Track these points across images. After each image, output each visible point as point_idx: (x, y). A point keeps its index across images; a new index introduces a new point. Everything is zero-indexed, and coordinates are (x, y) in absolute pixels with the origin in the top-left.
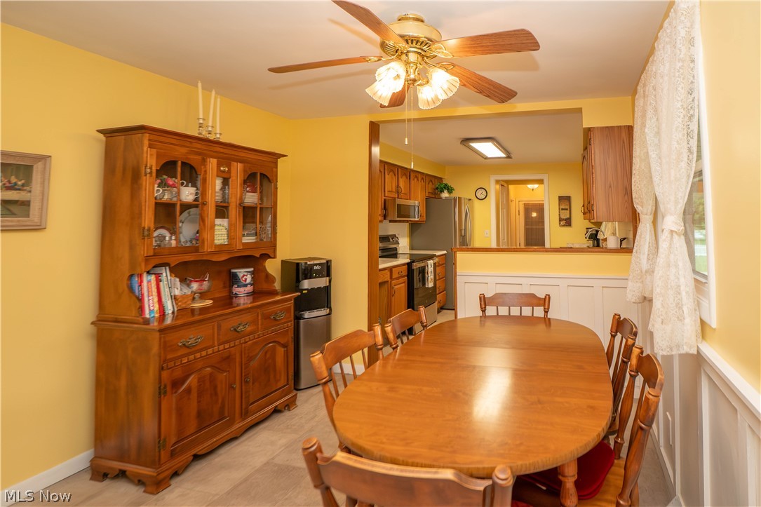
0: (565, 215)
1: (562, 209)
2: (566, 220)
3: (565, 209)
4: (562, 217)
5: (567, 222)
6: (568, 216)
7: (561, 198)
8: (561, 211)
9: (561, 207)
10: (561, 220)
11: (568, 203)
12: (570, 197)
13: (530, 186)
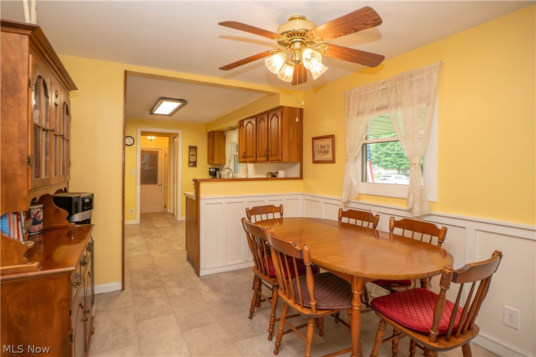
0: (193, 159)
1: (191, 155)
2: (193, 162)
3: (193, 155)
4: (191, 160)
5: (194, 164)
6: (195, 160)
7: (191, 148)
8: (191, 157)
9: (190, 154)
10: (190, 162)
11: (195, 151)
12: (196, 147)
13: (149, 137)
